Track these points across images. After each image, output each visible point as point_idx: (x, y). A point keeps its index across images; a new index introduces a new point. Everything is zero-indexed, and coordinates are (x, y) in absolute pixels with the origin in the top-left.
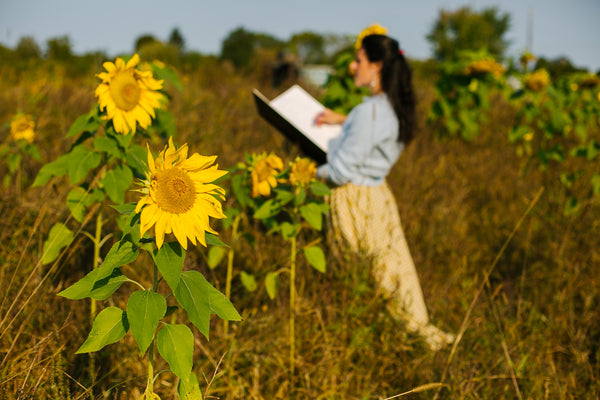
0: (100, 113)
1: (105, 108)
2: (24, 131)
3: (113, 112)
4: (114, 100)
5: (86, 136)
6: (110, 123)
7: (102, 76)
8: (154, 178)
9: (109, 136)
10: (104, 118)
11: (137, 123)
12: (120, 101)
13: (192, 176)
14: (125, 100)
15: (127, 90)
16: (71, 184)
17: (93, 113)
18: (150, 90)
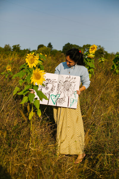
0: (26, 64)
1: (27, 63)
2: (9, 69)
3: (29, 64)
4: (29, 61)
5: (23, 69)
6: (28, 66)
7: (27, 56)
8: (34, 74)
9: (28, 69)
10: (27, 65)
11: (34, 66)
12: (30, 62)
13: (40, 74)
14: (31, 62)
15: (32, 60)
16: (20, 78)
17: (25, 64)
18: (36, 60)
